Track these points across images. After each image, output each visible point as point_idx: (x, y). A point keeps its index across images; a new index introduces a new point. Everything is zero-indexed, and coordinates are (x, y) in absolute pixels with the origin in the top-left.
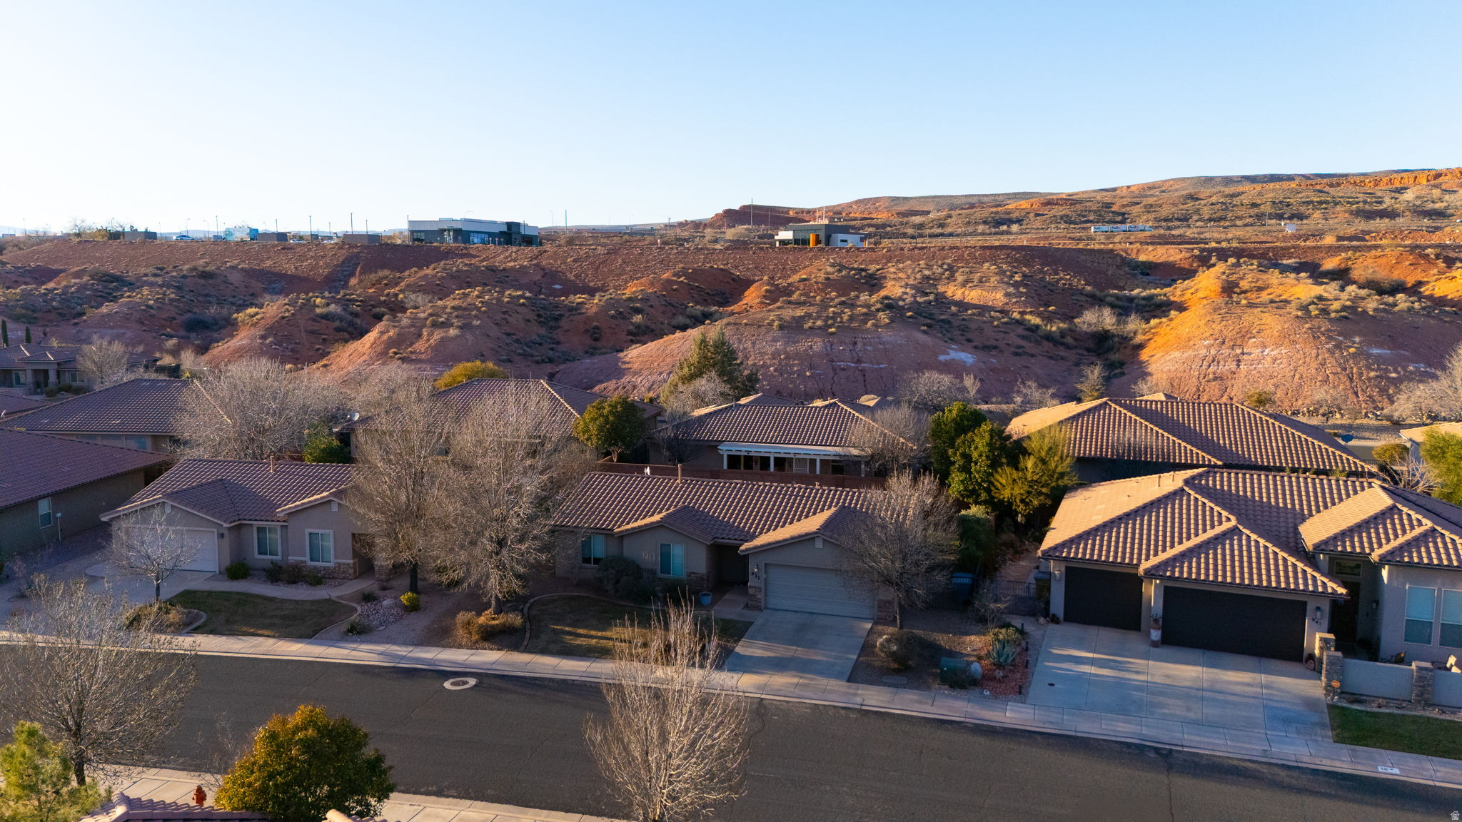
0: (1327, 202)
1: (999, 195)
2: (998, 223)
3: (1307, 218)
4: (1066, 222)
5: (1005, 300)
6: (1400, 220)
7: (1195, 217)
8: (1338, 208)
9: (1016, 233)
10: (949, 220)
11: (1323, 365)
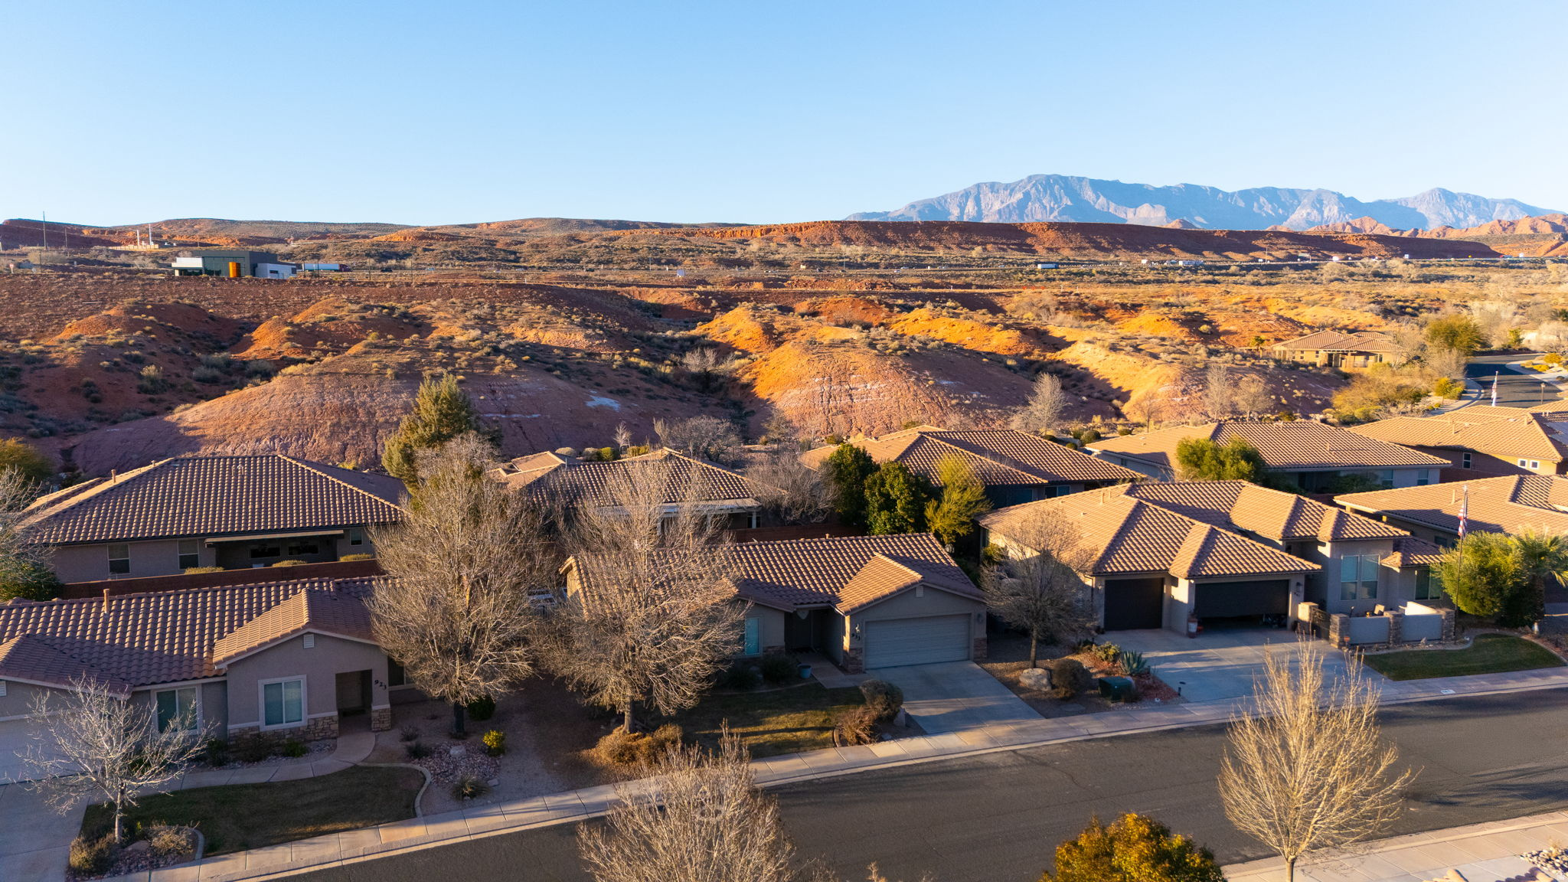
0: (692, 250)
1: (348, 225)
2: (384, 256)
3: (680, 264)
4: (458, 259)
5: (587, 342)
6: (753, 269)
7: (585, 259)
8: (703, 256)
9: (411, 269)
10: (324, 251)
11: (916, 395)
